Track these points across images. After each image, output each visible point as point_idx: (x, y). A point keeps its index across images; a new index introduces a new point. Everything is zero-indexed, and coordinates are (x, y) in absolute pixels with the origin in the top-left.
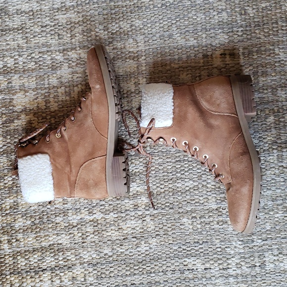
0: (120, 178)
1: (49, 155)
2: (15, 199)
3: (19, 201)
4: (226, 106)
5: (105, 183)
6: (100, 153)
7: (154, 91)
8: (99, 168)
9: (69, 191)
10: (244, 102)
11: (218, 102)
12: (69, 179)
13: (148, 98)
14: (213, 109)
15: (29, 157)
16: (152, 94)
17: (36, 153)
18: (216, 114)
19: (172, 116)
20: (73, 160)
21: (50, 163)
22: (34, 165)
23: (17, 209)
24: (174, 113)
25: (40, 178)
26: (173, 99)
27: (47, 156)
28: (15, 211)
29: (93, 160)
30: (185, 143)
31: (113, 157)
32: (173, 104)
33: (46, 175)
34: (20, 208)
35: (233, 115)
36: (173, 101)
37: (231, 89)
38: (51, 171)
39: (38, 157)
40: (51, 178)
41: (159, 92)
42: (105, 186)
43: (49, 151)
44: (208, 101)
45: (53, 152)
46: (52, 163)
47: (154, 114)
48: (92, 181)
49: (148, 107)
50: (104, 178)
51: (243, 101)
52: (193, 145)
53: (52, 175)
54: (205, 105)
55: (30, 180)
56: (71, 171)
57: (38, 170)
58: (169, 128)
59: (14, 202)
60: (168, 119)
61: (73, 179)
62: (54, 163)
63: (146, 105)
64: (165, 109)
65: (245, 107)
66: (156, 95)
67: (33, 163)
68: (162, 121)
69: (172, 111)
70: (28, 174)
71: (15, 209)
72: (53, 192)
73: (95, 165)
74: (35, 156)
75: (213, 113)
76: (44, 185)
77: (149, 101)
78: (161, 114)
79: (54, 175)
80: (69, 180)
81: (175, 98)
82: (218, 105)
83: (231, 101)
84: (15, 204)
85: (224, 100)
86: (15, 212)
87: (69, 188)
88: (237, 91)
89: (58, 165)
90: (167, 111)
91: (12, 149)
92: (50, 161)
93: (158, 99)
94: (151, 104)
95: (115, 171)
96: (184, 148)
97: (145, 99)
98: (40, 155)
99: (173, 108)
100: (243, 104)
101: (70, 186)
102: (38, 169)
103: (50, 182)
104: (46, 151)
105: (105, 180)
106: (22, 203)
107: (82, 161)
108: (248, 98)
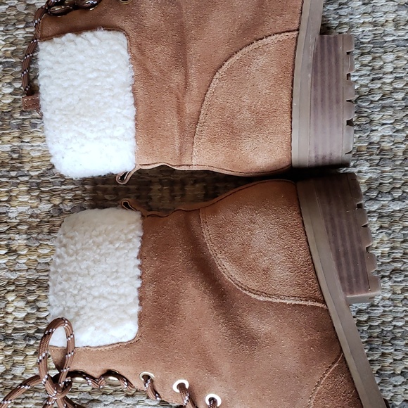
0: (338, 102)
1: (127, 35)
2: (16, 143)
3: (27, 148)
4: (287, 274)
5: (287, 117)
6: (280, 23)
7: (88, 235)
8: (274, 70)
9: (177, 145)
10: (343, 260)
11: (264, 263)
12: (180, 110)
13: (67, 259)
14: (253, 284)
15: (70, 36)
16: (79, 246)
17: (91, 28)
18: (261, 299)
19: (135, 310)
20: (196, 50)
21: (128, 57)
22: (81, 57)
23: (19, 169)
24: (141, 299)
25: (98, 97)
26: (140, 256)
27: (121, 37)
28: (13, 174)
29: (256, 44)
30: (181, 386)
31: (318, 37)
32: (138, 272)
33: (116, 90)
34: (27, 167)
35: (310, 303)
36: (138, 262)
37: (298, 221)
38: (131, 81)
39: (95, 36)
40: (129, 99)
41: (101, 239)
42: (286, 126)
43: (127, 25)
44: (237, 260)
45: (140, 28)
46: (133, 58)
47: (83, 308)
48: (248, 114)
49: (66, 285)
50: (287, 100)
51: (338, 258)
52: (205, 391)
53: (134, 91)
54: (228, 270)
55: (69, 100)
56: (187, 85)
57: (95, 74)
58: (129, 345)
59: (14, 151)
60: (122, 320)
61: (190, 108)
62: (139, 56)
63: (60, 279)
64: (115, 291)
65: (345, 274)
66: (90, 249)
67: (82, 51)
68: (107, 325)
69: (136, 294)
70: (66, 85)
71: (13, 168)
72: (133, 142)
73: (261, 61)
74: (88, 35)
75: (253, 296)
76: (109, 119)
77: (70, 270)
78: (104, 304)
79: (140, 92)
80: (179, 112)
81: (144, 254)
82: (266, 272)
83: (301, 257)
84: (15, 156)
85: (279, 257)
86: (12, 178)
87: (177, 137)
88: (317, 228)
89: (149, 65)
90: (121, 296)
91: (19, 13)
92: (130, 51)
93: (94, 261)
94: (74, 278)
95: (323, 81)
96: (180, 399)
97: (58, 261)
98: (101, 33)
99: (138, 283)
100: (339, 265)
101: (182, 130)
102: (94, 70)
103: (125, 112)
104: (119, 24)
105: (287, 108)
106: (33, 154)
107: (222, 53)
108: (352, 246)
